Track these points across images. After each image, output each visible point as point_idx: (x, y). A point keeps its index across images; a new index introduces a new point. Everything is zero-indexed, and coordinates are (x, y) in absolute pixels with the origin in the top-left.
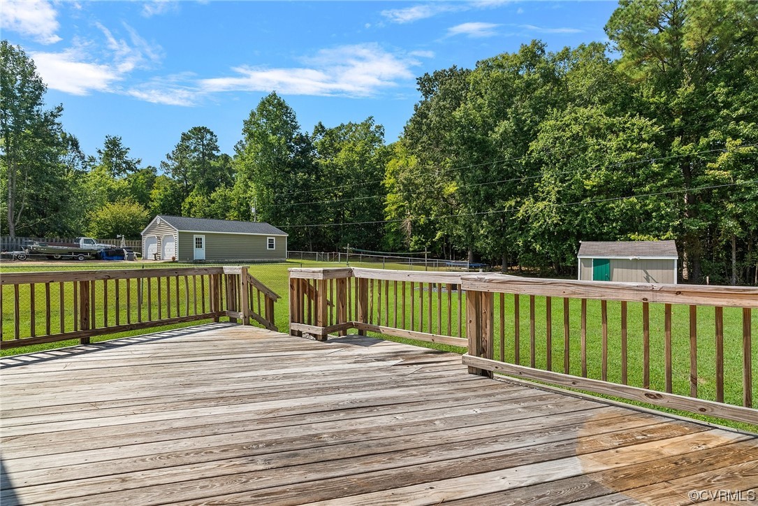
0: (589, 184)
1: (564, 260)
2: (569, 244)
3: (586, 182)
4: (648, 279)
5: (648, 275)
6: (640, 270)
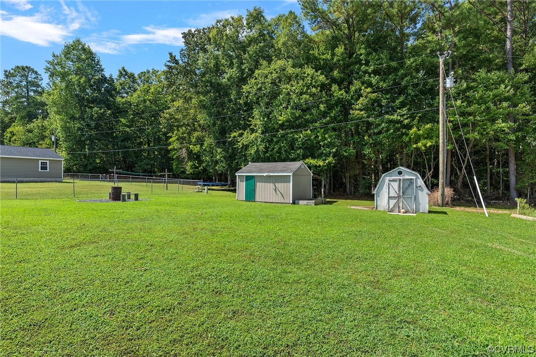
0: (281, 119)
3: (279, 118)
4: (276, 191)
5: (276, 188)
6: (272, 184)
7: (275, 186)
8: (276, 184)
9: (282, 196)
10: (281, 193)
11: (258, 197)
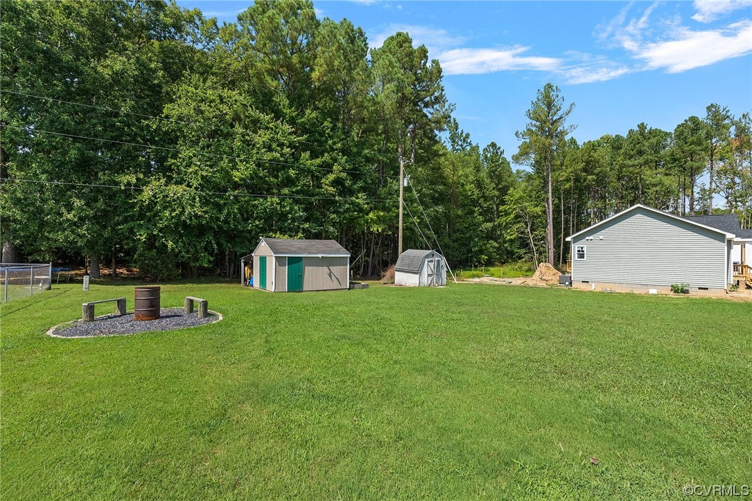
0: (237, 175)
1: (197, 259)
2: (207, 242)
3: (235, 173)
4: (330, 276)
5: (331, 272)
6: (325, 268)
7: (330, 270)
8: (331, 268)
9: (338, 281)
10: (337, 279)
11: (307, 285)
